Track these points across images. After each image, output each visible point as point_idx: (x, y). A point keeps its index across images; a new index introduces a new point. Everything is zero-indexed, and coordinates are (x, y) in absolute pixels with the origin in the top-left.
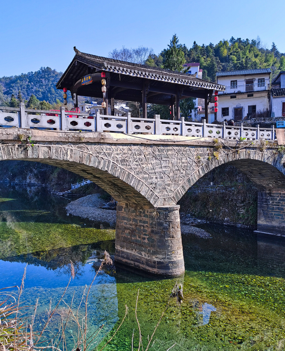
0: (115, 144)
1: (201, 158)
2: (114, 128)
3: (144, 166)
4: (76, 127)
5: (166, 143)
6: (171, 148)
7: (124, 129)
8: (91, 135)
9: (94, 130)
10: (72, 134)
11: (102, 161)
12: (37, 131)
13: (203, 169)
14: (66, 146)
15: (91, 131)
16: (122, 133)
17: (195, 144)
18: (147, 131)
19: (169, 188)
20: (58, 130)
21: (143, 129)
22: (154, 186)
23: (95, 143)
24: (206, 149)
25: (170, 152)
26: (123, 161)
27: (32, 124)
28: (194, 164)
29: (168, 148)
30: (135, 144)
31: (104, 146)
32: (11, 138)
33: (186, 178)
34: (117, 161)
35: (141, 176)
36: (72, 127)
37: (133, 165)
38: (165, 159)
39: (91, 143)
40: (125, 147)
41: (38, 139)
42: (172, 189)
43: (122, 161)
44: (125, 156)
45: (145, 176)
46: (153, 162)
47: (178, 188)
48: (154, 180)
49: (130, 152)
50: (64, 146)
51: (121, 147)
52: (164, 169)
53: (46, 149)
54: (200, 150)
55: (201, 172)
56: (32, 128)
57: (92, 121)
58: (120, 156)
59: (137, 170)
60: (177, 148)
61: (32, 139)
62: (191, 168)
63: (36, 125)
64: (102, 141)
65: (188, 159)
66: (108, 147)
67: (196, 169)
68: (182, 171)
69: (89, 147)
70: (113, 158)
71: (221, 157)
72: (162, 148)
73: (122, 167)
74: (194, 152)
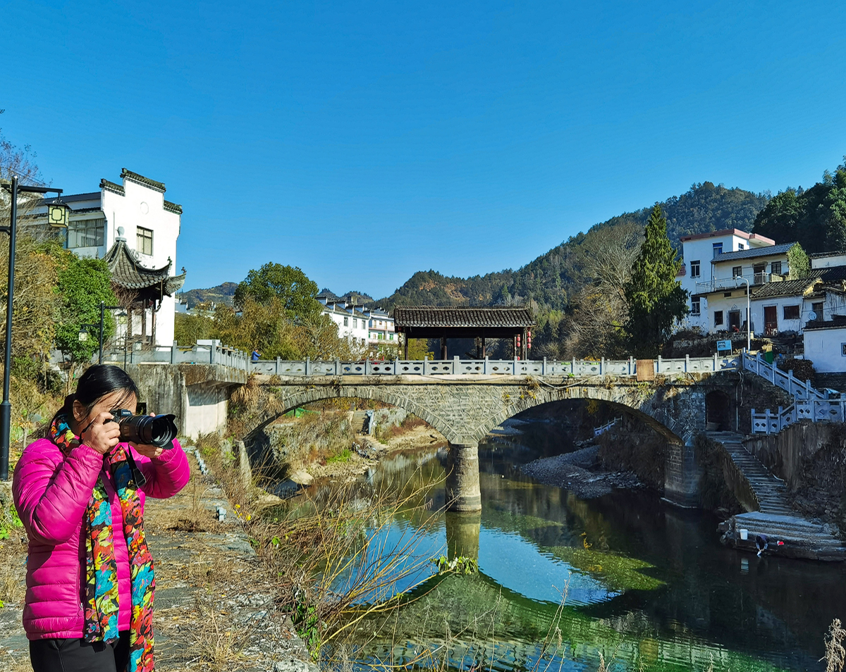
0: (412, 385)
1: (511, 397)
2: (411, 370)
3: (440, 404)
4: (378, 372)
5: (464, 382)
6: (471, 386)
7: (420, 371)
8: (389, 378)
9: (393, 373)
10: (374, 377)
11: (399, 400)
12: (346, 376)
13: (513, 408)
14: (369, 387)
15: (390, 374)
16: (419, 374)
17: (500, 382)
18: (445, 371)
19: (469, 426)
20: (364, 375)
21: (440, 370)
22: (451, 422)
23: (393, 385)
24: (516, 387)
25: (469, 391)
26: (419, 399)
27: (344, 371)
28: (501, 403)
29: (468, 387)
30: (430, 384)
31: (401, 386)
32: (328, 383)
33: (490, 417)
34: (413, 399)
35: (437, 413)
36: (374, 372)
37: (429, 402)
38: (464, 397)
39: (390, 385)
40: (420, 387)
41: (347, 383)
42: (473, 428)
43: (417, 399)
44: (420, 394)
45: (441, 413)
46: (450, 400)
47: (480, 427)
48: (451, 417)
49: (426, 391)
50: (367, 387)
51: (417, 387)
52: (463, 407)
53: (353, 390)
54: (508, 389)
55: (510, 411)
56: (344, 374)
57: (391, 366)
58: (416, 395)
59: (433, 407)
60: (478, 386)
61: (343, 383)
62: (497, 408)
63: (347, 372)
64: (398, 382)
65: (493, 398)
66: (405, 387)
67: (504, 408)
68: (485, 410)
69: (388, 387)
70: (409, 396)
71: (540, 397)
72: (461, 387)
73: (418, 404)
74: (501, 391)
